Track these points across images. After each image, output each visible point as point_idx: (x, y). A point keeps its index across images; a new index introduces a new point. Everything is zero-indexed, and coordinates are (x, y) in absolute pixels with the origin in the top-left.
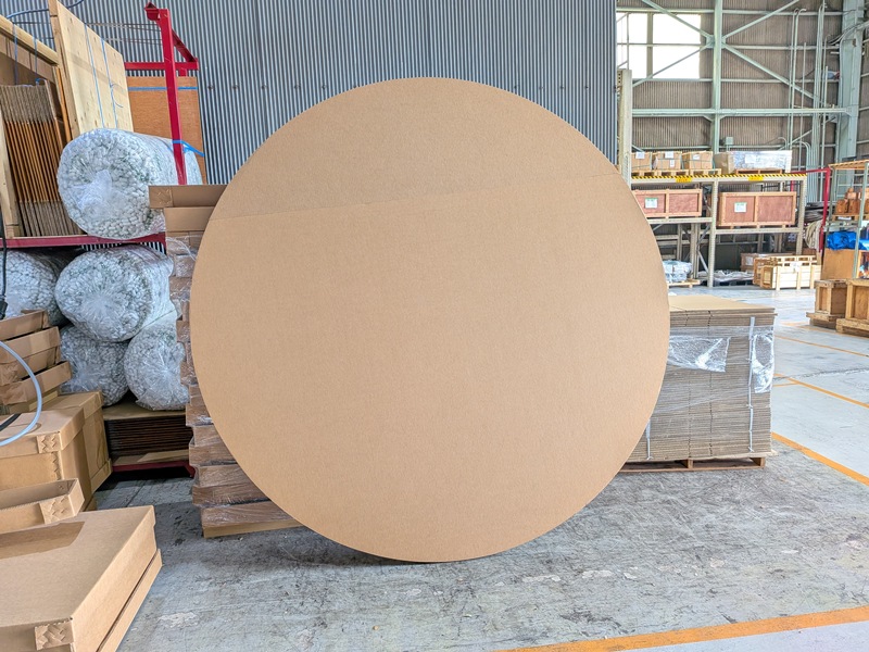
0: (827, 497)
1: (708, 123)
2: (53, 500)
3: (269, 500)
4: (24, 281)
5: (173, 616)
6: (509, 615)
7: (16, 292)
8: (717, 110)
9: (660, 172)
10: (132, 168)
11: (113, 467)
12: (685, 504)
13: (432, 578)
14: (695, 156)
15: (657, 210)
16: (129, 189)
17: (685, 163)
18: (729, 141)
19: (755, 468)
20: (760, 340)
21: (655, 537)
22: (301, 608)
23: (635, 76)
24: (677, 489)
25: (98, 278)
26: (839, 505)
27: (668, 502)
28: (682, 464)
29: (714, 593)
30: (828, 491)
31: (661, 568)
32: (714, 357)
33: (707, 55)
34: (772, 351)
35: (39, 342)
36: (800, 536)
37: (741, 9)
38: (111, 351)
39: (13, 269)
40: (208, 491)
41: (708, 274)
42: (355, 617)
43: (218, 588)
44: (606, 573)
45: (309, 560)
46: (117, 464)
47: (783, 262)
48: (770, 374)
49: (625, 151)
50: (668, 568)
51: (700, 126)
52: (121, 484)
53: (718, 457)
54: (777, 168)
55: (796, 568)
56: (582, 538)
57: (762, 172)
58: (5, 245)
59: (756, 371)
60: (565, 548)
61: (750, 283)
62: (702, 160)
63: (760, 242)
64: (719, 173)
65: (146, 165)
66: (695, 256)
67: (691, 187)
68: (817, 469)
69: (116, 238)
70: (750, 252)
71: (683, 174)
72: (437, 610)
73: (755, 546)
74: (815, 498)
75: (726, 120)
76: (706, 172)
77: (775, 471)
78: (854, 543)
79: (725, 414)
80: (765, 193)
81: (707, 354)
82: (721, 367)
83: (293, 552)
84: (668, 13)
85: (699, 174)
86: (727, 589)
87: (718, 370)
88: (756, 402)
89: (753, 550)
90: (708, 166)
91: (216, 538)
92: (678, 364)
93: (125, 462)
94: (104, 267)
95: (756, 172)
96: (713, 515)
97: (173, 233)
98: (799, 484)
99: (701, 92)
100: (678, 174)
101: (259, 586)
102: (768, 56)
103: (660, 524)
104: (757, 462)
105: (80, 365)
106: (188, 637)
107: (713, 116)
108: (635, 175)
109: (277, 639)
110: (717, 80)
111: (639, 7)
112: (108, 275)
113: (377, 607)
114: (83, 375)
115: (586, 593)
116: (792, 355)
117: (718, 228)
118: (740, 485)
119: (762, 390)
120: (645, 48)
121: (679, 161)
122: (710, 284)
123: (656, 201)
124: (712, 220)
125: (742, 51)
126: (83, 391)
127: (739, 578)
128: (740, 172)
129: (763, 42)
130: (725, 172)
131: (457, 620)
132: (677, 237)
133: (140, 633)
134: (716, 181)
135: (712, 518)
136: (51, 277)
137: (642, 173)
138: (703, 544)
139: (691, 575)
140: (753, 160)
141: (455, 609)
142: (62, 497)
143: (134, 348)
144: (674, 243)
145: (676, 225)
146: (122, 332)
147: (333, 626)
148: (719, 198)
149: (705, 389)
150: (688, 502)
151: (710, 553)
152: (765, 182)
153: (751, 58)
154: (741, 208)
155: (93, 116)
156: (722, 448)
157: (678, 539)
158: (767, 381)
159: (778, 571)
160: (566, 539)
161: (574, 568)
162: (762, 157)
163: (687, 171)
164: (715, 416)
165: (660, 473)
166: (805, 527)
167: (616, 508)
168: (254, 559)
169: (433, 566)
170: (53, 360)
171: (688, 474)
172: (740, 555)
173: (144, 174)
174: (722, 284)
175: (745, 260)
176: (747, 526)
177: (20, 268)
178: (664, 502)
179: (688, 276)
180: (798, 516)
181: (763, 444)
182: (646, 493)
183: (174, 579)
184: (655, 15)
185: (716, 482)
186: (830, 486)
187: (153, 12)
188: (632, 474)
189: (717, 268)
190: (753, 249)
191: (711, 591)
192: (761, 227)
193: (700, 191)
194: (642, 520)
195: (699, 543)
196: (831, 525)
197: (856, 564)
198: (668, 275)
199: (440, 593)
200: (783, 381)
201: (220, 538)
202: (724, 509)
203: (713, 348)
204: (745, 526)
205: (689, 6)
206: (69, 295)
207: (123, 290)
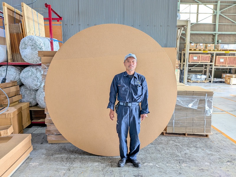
0: (225, 148)
1: (214, 36)
2: (4, 130)
3: (61, 135)
4: (12, 73)
5: (33, 163)
6: (119, 173)
7: (10, 76)
8: (217, 32)
9: (198, 49)
10: (37, 46)
11: (31, 122)
12: (181, 146)
13: (102, 161)
14: (209, 45)
15: (197, 60)
16: (36, 51)
17: (206, 47)
18: (220, 41)
19: (206, 138)
20: (208, 101)
21: (169, 155)
22: (65, 165)
23: (192, 22)
24: (180, 142)
25: (30, 73)
26: (228, 151)
27: (177, 145)
28: (184, 134)
29: (180, 174)
30: (226, 147)
31: (167, 165)
32: (194, 105)
33: (215, 16)
34: (212, 104)
35: (13, 89)
36: (213, 159)
37: (226, 3)
38: (34, 92)
39: (10, 70)
40: (49, 131)
41: (211, 79)
42: (78, 169)
43: (46, 157)
44: (151, 164)
45: (72, 152)
46: (32, 122)
47: (234, 77)
48: (212, 110)
49: (188, 43)
50: (170, 165)
51: (211, 37)
52: (33, 127)
53: (194, 133)
54: (234, 49)
55: (208, 169)
56: (148, 153)
57: (229, 50)
58: (7, 64)
59: (207, 110)
60: (142, 156)
61: (224, 82)
62: (211, 46)
63: (228, 71)
64: (216, 50)
65: (41, 45)
66: (208, 73)
67: (208, 54)
68: (225, 139)
69: (33, 63)
70: (225, 73)
71: (205, 50)
72: (101, 170)
73: (198, 161)
74: (221, 148)
75: (219, 35)
76: (212, 50)
77: (211, 139)
78: (229, 163)
79: (197, 121)
80: (230, 57)
81: (192, 103)
82: (196, 108)
83: (69, 149)
84: (203, 4)
85: (210, 50)
86: (185, 173)
87: (195, 108)
88: (207, 118)
89: (197, 162)
90: (213, 48)
91: (51, 143)
92: (183, 106)
93: (34, 121)
94: (32, 71)
95: (227, 50)
96: (188, 150)
97: (43, 63)
98: (217, 144)
99: (212, 27)
100: (204, 50)
101: (57, 158)
102: (234, 17)
103: (171, 151)
104: (207, 136)
105: (25, 95)
106: (34, 169)
107: (215, 34)
108: (190, 50)
109: (56, 172)
110: (217, 24)
111: (195, 3)
112: (33, 73)
113: (85, 167)
114: (26, 98)
115: (143, 169)
116: (229, 104)
117: (215, 66)
118: (199, 142)
119: (209, 115)
120: (196, 14)
121: (204, 47)
122: (212, 82)
123: (196, 57)
124: (213, 63)
125: (225, 15)
126: (25, 102)
127: (189, 170)
128: (222, 50)
129: (232, 12)
130: (218, 50)
131: (105, 173)
132: (203, 68)
133: (23, 167)
134: (215, 52)
135: (188, 151)
136: (19, 72)
137: (193, 49)
138: (182, 159)
139: (175, 168)
140: (226, 47)
141: (105, 170)
142: (6, 130)
143: (38, 92)
144: (202, 70)
145: (203, 65)
146: (36, 88)
147: (72, 171)
148: (216, 57)
149: (191, 113)
150: (182, 146)
151: (183, 162)
152: (230, 53)
153: (228, 17)
154: (222, 60)
155: (32, 32)
156: (196, 131)
157: (175, 157)
158: (210, 113)
159: (202, 169)
160: (143, 153)
161: (143, 162)
162: (229, 46)
163: (206, 49)
164: (194, 121)
165: (177, 136)
166: (215, 157)
167: (161, 146)
168: (58, 150)
169: (104, 157)
170: (17, 94)
171: (185, 138)
172: (192, 163)
173: (40, 47)
174: (215, 82)
175: (223, 76)
176: (198, 155)
177: (12, 70)
178: (175, 145)
179: (205, 79)
180: (214, 153)
181: (209, 131)
182: (171, 142)
183: (37, 153)
184: (200, 5)
185: (193, 140)
186: (227, 145)
187: (46, 5)
188: (169, 136)
189: (214, 77)
190: (226, 72)
191: (180, 173)
192: (228, 66)
193: (210, 55)
194: (167, 150)
195: (181, 158)
196: (223, 157)
197: (227, 170)
198: (199, 79)
199: (103, 165)
200: (224, 112)
201: (52, 144)
202: (192, 149)
203: (194, 102)
204: (197, 155)
205: (210, 2)
206: (23, 77)
207: (36, 77)
